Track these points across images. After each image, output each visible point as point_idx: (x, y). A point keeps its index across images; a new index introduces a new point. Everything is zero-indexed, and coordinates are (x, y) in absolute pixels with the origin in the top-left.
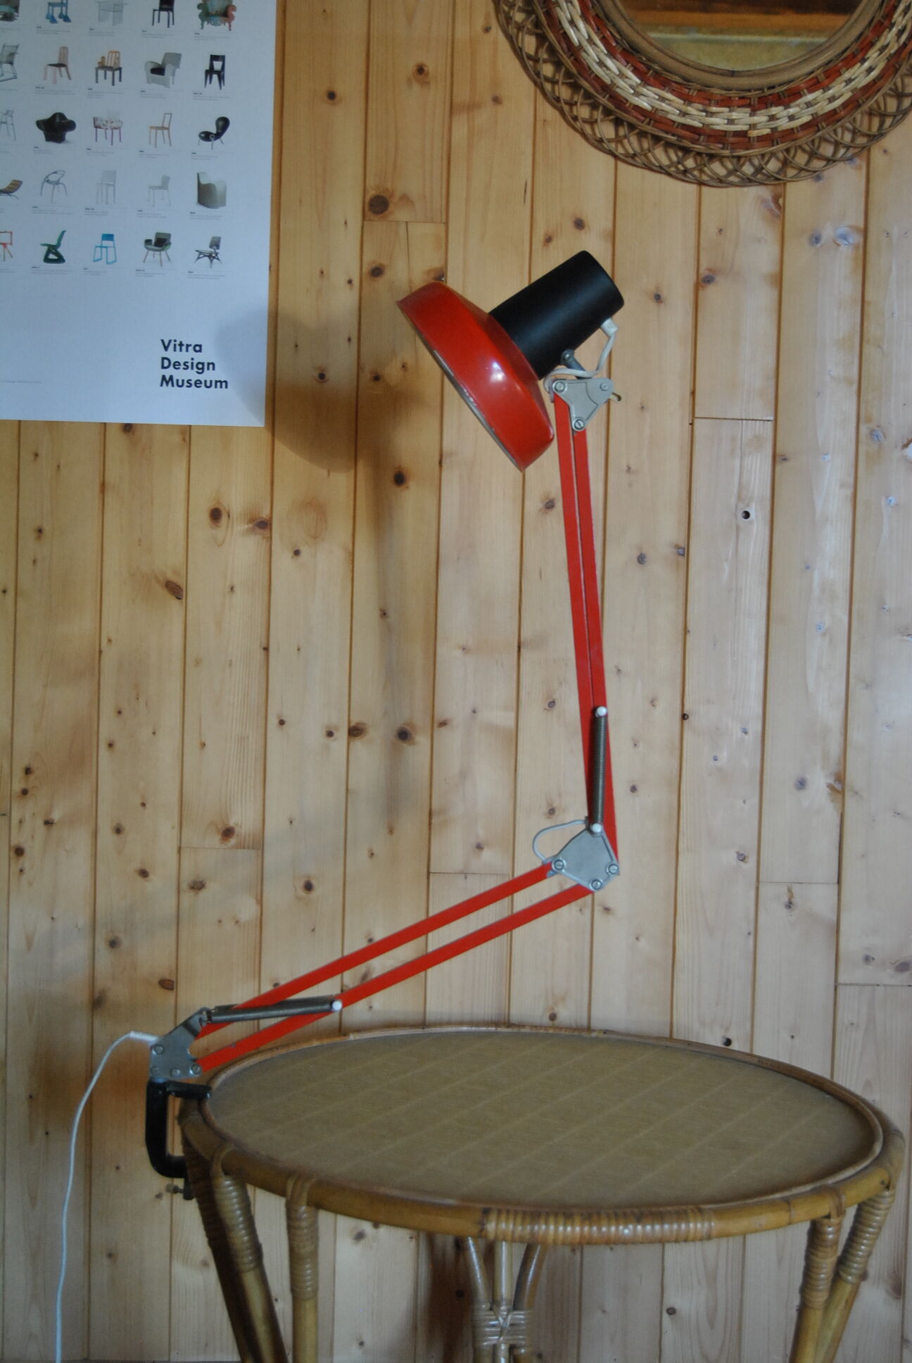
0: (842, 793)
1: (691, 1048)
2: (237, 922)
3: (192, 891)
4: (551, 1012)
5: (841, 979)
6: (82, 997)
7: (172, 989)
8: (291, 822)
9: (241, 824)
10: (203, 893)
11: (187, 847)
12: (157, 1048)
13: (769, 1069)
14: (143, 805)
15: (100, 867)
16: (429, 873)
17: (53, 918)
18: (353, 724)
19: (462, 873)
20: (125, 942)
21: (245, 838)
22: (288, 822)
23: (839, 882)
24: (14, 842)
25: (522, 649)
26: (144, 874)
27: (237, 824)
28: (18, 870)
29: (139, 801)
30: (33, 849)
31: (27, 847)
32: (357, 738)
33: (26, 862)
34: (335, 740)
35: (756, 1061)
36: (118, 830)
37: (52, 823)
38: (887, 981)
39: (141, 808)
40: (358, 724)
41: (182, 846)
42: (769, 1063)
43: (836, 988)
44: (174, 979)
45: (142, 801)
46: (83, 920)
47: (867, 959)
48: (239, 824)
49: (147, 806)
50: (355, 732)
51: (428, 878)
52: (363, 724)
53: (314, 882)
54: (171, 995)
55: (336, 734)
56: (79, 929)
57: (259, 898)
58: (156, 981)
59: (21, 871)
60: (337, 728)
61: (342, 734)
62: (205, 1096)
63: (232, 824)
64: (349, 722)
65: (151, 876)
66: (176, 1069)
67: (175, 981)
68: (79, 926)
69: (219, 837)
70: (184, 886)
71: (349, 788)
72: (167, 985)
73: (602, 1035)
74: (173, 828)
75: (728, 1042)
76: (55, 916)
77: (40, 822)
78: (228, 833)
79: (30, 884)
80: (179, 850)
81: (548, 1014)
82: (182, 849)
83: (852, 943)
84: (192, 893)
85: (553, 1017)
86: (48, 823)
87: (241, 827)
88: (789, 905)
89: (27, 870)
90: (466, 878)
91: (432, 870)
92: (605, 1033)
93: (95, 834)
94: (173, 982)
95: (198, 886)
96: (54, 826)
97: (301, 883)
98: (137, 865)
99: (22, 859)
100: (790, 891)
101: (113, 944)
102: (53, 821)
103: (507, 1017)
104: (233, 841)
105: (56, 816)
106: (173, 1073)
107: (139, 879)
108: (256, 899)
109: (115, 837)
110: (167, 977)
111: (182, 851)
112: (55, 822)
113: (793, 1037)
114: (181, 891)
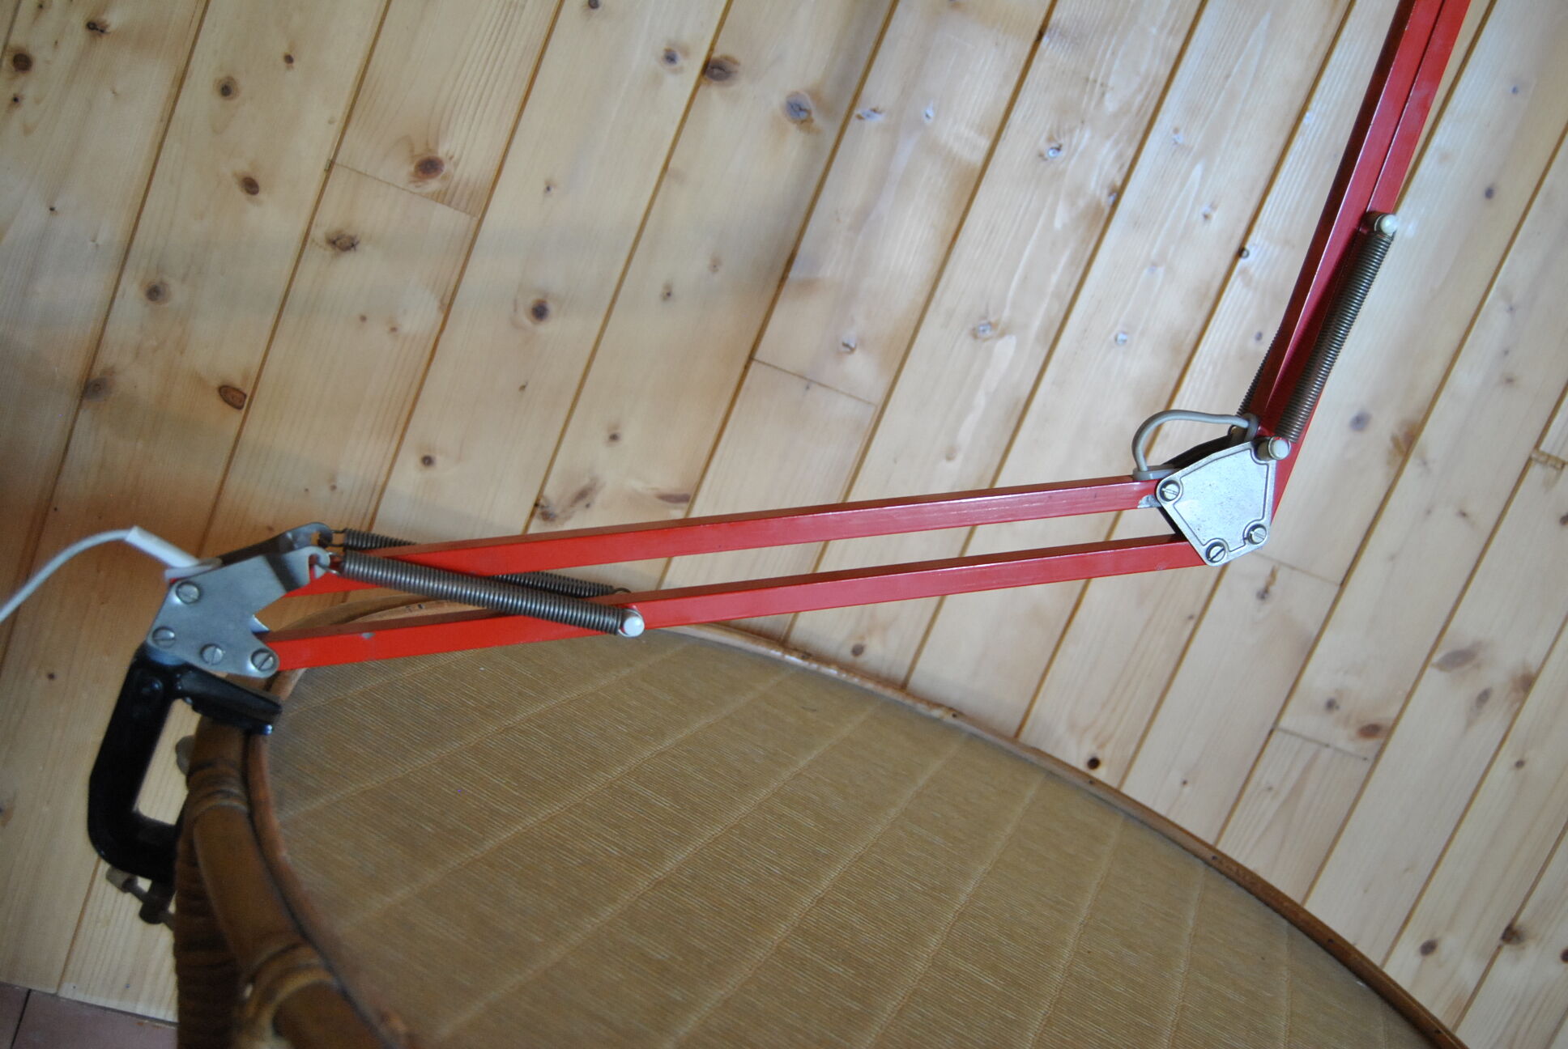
0: (1406, 456)
1: (1093, 789)
2: (394, 330)
3: (329, 248)
4: (858, 642)
5: (1285, 722)
6: (70, 369)
7: (240, 408)
8: (548, 189)
9: (459, 159)
10: (348, 260)
11: (346, 167)
12: (186, 588)
13: (1229, 877)
14: (289, 59)
15: (172, 147)
16: (751, 358)
17: (52, 209)
18: (716, 55)
19: (801, 377)
20: (178, 293)
21: (456, 187)
22: (543, 187)
23: (1343, 584)
24: (18, 39)
25: (1045, 40)
26: (250, 186)
27: (451, 158)
28: (10, 95)
29: (283, 49)
30: (51, 63)
31: (40, 56)
32: (715, 82)
33: (29, 84)
34: (675, 72)
35: (1209, 855)
36: (226, 90)
37: (102, 31)
38: (1342, 743)
39: (282, 64)
40: (727, 58)
41: (338, 160)
42: (1234, 868)
43: (1271, 732)
44: (248, 391)
45: (288, 52)
46: (111, 231)
47: (1331, 705)
48: (455, 159)
49: (295, 64)
50: (716, 71)
51: (746, 367)
52: (735, 63)
53: (552, 307)
54: (236, 417)
55: (681, 61)
56: (97, 246)
57: (447, 301)
58: (215, 383)
59: (16, 100)
60: (686, 53)
61: (693, 67)
62: (261, 730)
63: (441, 152)
64: (712, 49)
65: (262, 196)
66: (217, 646)
67: (249, 395)
68: (100, 241)
69: (412, 168)
70: (319, 233)
71: (671, 165)
72: (233, 396)
73: (948, 718)
74: (331, 122)
75: (1094, 763)
76: (57, 206)
77: (78, 21)
78: (429, 167)
79: (27, 131)
80: (331, 165)
81: (852, 643)
82: (335, 166)
83: (1320, 678)
84: (329, 251)
85: (858, 651)
86: (95, 27)
87: (456, 165)
88: (1264, 594)
89: (27, 103)
90: (808, 388)
91: (758, 356)
92: (954, 716)
93: (180, 81)
94: (245, 396)
95: (342, 243)
96: (105, 37)
97: (531, 300)
98: (243, 167)
99: (22, 79)
100: (1273, 574)
101: (154, 293)
102: (107, 26)
103: (786, 628)
104: (434, 185)
105: (114, 19)
106: (208, 653)
107: (239, 194)
108: (442, 301)
109: (217, 100)
110: (238, 383)
111: (334, 170)
112: (108, 30)
113: (1185, 783)
114: (309, 240)
